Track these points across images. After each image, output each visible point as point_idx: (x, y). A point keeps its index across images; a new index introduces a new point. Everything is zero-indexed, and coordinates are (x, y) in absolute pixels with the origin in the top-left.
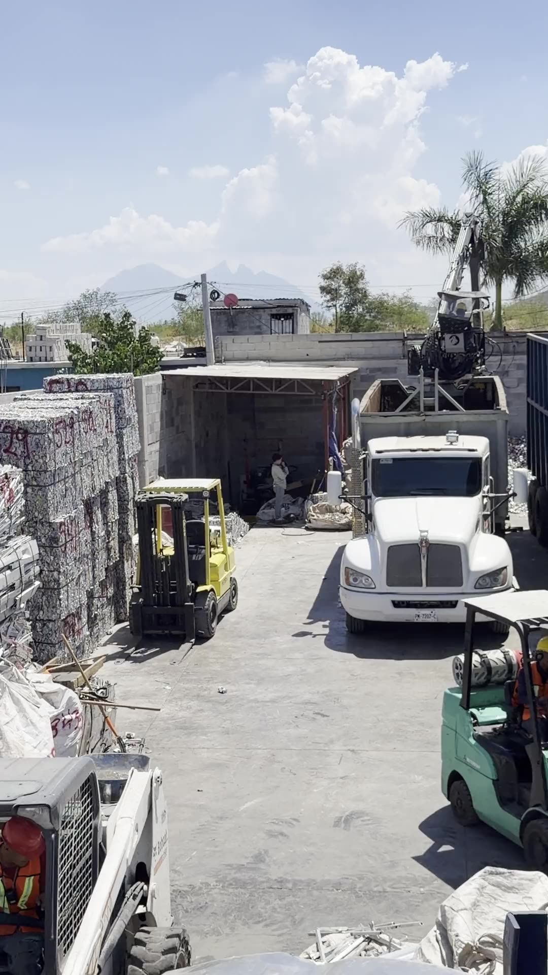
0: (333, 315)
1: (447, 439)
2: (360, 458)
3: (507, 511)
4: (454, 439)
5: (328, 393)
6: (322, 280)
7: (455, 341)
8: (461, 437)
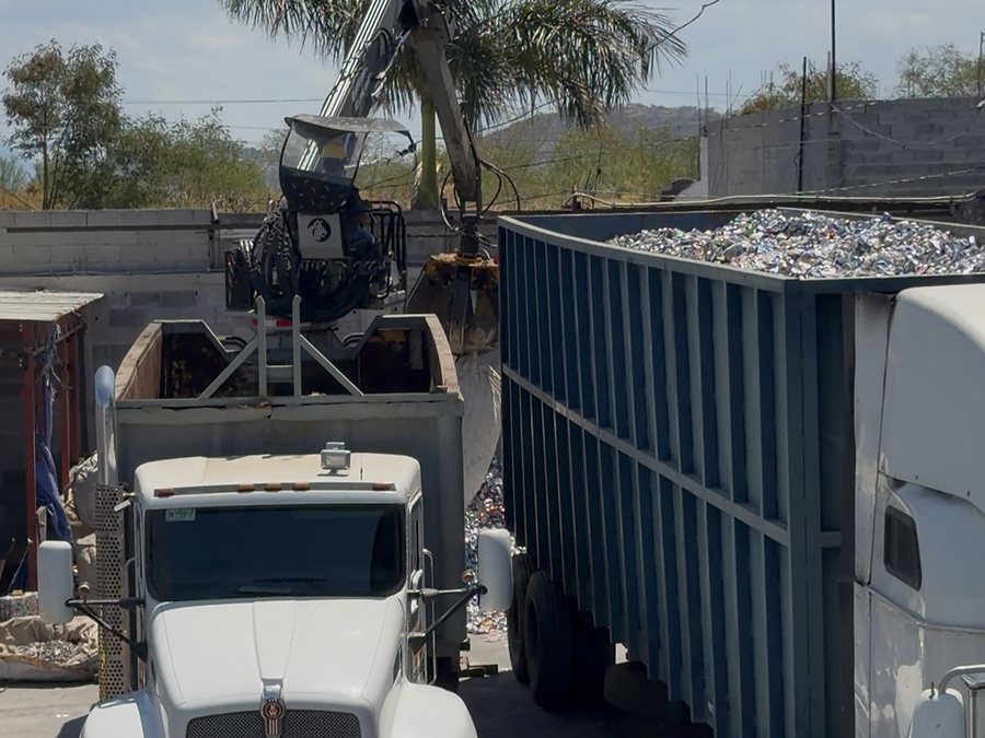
0: (37, 168)
1: (324, 460)
2: (116, 509)
3: (465, 632)
4: (341, 461)
5: (35, 354)
6: (10, 84)
7: (321, 231)
8: (356, 457)
